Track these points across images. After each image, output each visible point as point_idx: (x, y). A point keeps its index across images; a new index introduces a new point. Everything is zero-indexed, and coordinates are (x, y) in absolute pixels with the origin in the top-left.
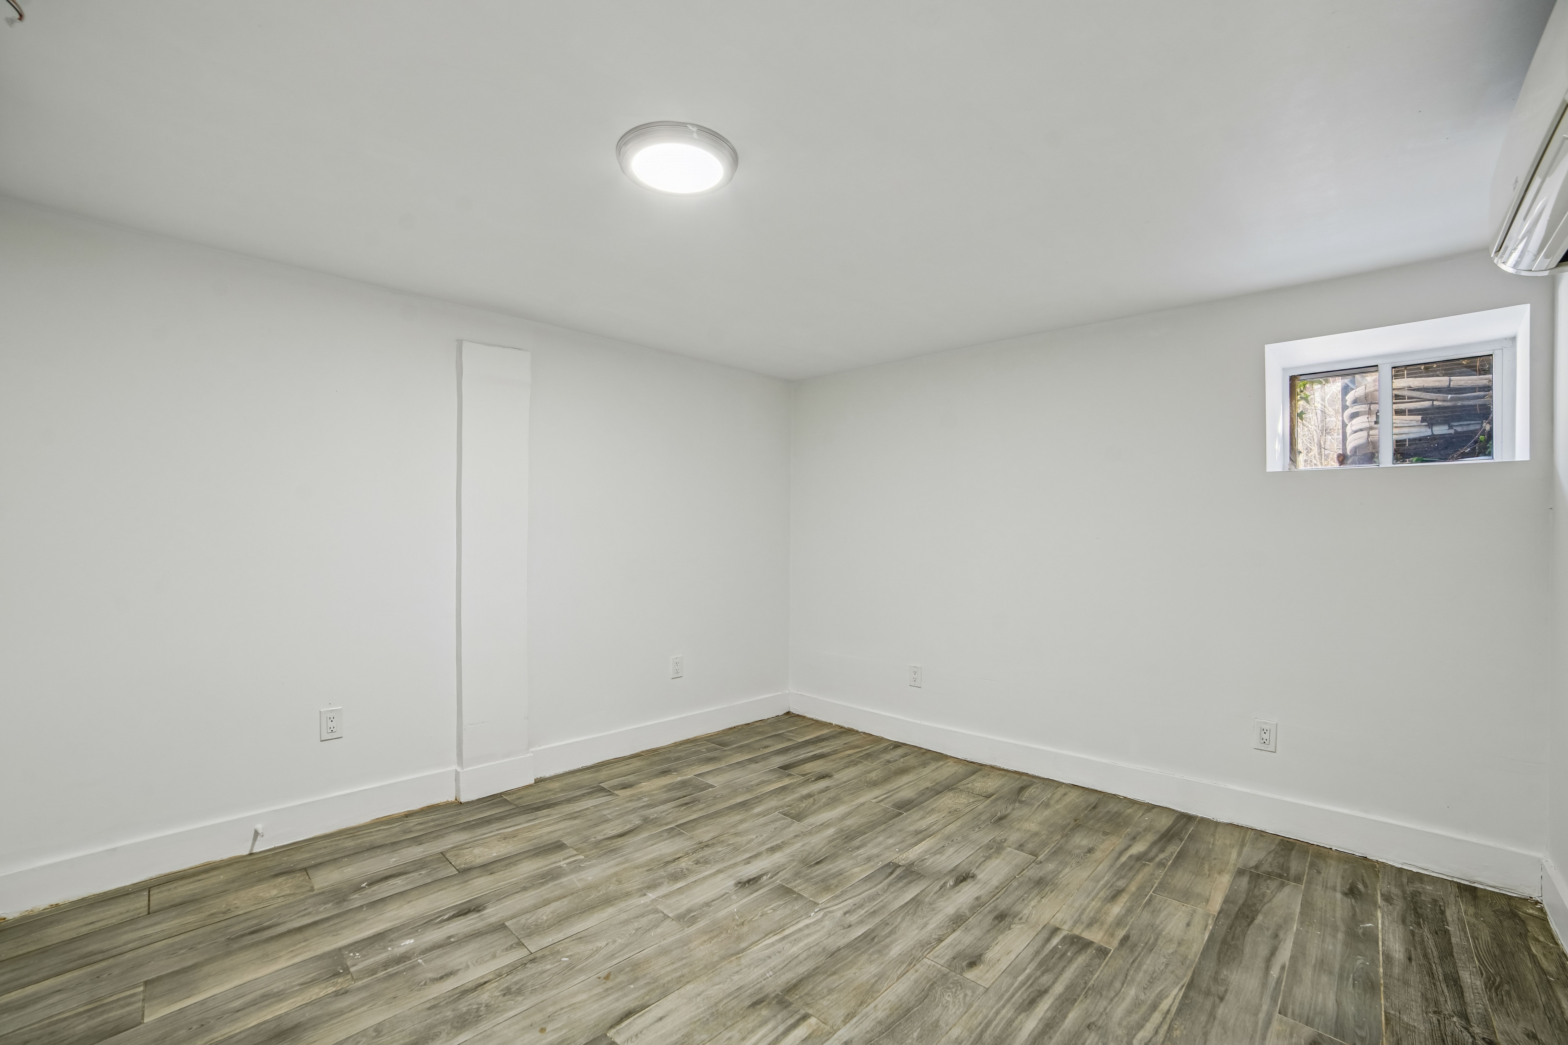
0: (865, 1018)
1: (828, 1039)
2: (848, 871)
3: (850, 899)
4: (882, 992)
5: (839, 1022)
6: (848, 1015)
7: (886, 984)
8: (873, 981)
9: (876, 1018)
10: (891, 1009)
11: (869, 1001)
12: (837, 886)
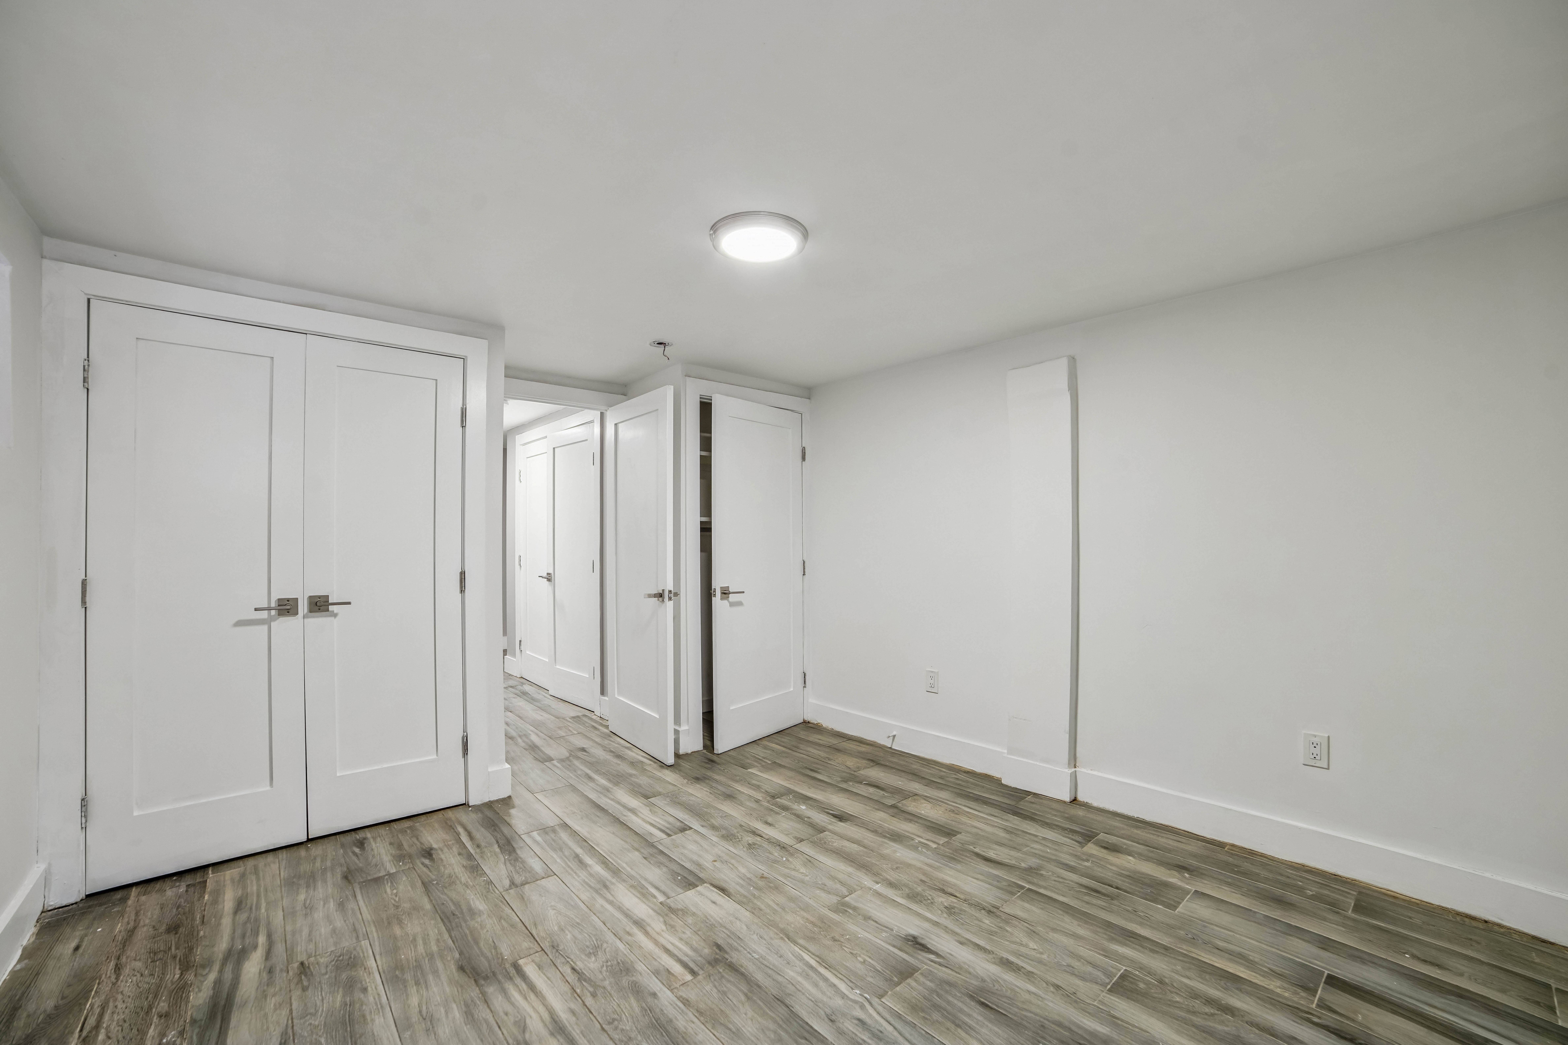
0: (680, 1011)
1: (663, 984)
2: (969, 1035)
3: (895, 1028)
4: (712, 1031)
5: (680, 993)
6: (688, 1001)
7: (722, 1036)
8: (731, 1026)
9: (677, 1020)
10: (685, 1033)
11: (702, 1019)
12: (924, 1018)
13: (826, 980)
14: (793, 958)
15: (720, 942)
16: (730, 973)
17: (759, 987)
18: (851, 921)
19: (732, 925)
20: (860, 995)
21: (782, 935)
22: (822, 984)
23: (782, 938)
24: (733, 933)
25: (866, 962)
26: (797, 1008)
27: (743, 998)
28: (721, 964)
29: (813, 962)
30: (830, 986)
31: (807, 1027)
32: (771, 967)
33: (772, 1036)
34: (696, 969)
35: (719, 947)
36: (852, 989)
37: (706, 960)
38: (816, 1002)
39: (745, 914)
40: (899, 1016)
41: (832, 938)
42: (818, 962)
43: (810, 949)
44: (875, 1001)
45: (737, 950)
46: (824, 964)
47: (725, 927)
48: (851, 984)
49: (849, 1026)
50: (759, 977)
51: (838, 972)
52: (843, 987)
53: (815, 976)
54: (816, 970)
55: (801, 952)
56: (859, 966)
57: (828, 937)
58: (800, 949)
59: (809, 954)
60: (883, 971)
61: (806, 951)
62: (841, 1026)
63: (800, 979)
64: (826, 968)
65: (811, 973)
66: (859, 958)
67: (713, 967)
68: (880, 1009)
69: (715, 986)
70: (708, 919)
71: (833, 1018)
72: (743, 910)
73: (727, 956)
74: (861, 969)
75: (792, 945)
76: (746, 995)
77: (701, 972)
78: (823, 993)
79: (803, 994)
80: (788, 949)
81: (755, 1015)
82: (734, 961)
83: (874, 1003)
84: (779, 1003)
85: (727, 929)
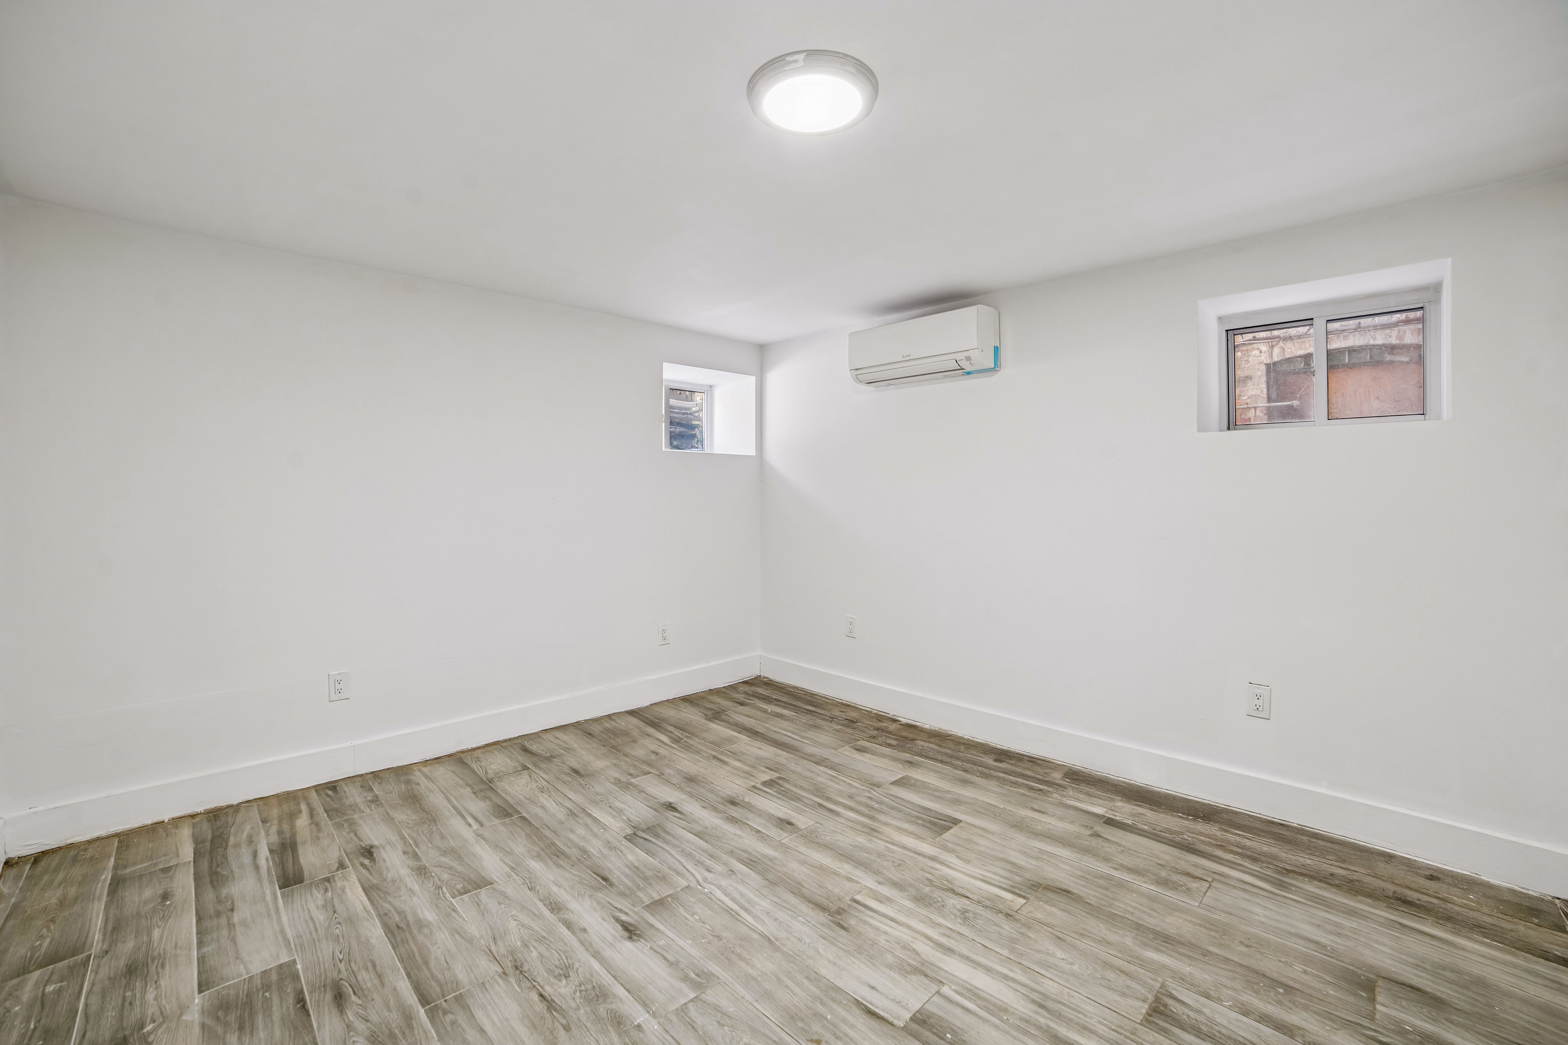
13: (733, 899)
14: (763, 918)
15: (843, 932)
16: (822, 902)
17: (792, 892)
18: (695, 961)
19: (837, 955)
20: (705, 888)
21: (778, 943)
22: (737, 896)
23: (777, 939)
24: (832, 943)
25: (691, 914)
26: (758, 878)
27: (804, 884)
28: (833, 910)
29: (744, 914)
30: (729, 894)
31: (751, 867)
32: (784, 909)
33: (776, 862)
34: (855, 905)
35: (843, 927)
36: (711, 893)
37: (849, 913)
38: (743, 882)
39: (826, 971)
40: (678, 873)
41: (721, 940)
42: (739, 915)
43: (746, 928)
44: (693, 884)
45: (822, 924)
46: (733, 913)
47: (845, 951)
48: (710, 896)
49: (719, 868)
50: (794, 900)
51: (721, 907)
52: (719, 894)
53: (743, 902)
54: (741, 907)
55: (756, 924)
56: (699, 911)
57: (725, 941)
58: (756, 927)
59: (747, 923)
60: (677, 906)
61: (750, 926)
62: (725, 868)
63: (757, 899)
64: (732, 909)
65: (746, 905)
66: (698, 918)
67: (840, 907)
68: (691, 878)
69: (831, 891)
70: (869, 961)
71: (730, 873)
72: (831, 977)
73: (830, 917)
74: (699, 909)
75: (765, 932)
76: (802, 886)
77: (849, 902)
78: (736, 889)
79: (753, 888)
80: (769, 928)
81: (792, 873)
82: (822, 914)
83: (695, 882)
84: (774, 882)
85: (841, 949)
